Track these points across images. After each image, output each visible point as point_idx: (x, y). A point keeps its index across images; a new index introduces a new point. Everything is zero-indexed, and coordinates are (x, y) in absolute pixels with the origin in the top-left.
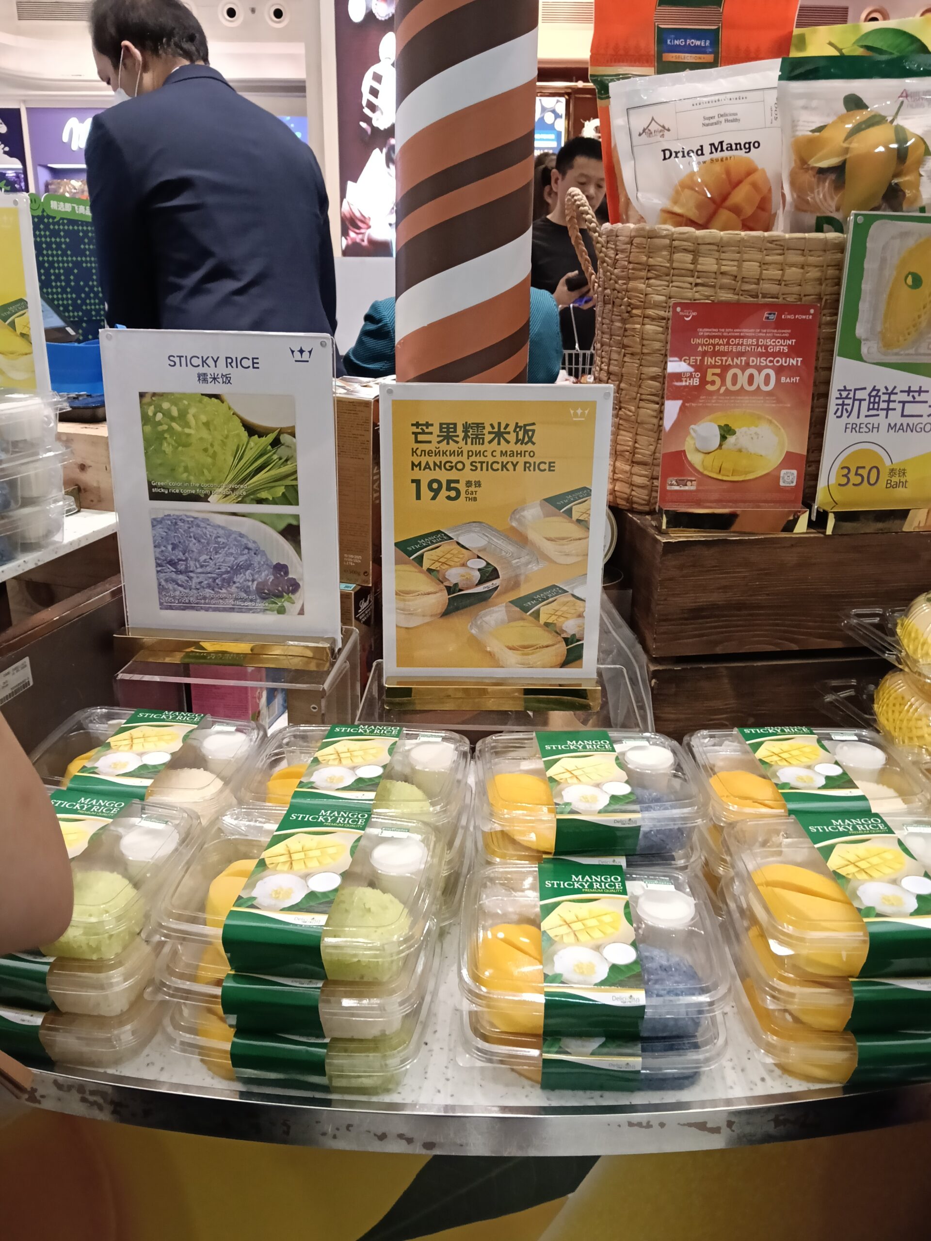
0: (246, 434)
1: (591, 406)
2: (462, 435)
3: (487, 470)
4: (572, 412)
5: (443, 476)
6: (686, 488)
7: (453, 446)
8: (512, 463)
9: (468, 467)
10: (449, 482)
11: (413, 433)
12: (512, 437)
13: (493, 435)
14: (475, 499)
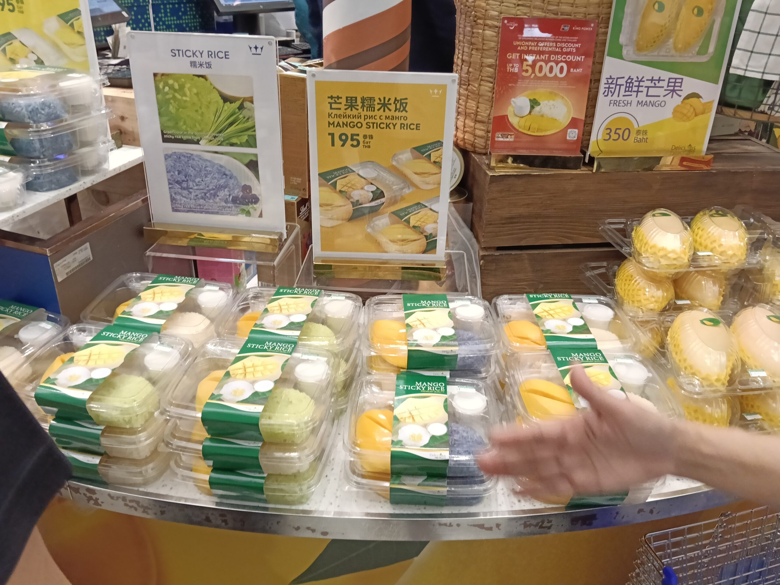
0: (222, 101)
1: (443, 87)
2: (360, 105)
3: (377, 128)
4: (431, 91)
5: (349, 131)
6: (507, 140)
7: (355, 112)
8: (393, 124)
9: (365, 125)
10: (352, 135)
11: (329, 103)
12: (392, 107)
13: (381, 106)
14: (369, 147)
